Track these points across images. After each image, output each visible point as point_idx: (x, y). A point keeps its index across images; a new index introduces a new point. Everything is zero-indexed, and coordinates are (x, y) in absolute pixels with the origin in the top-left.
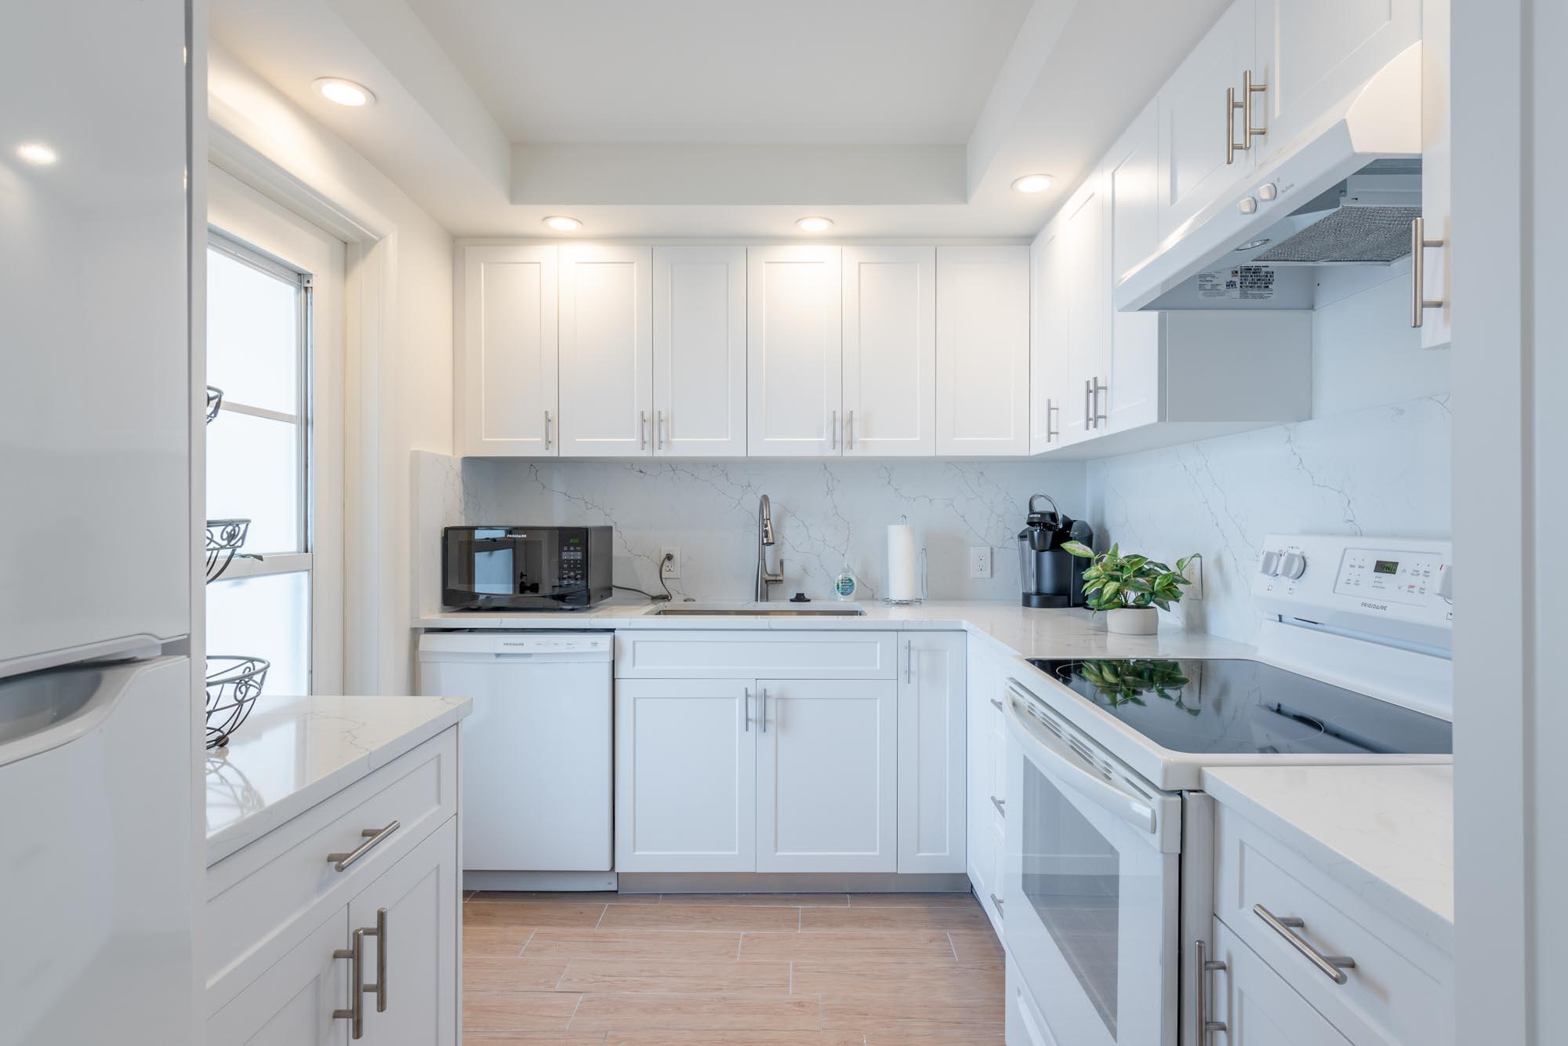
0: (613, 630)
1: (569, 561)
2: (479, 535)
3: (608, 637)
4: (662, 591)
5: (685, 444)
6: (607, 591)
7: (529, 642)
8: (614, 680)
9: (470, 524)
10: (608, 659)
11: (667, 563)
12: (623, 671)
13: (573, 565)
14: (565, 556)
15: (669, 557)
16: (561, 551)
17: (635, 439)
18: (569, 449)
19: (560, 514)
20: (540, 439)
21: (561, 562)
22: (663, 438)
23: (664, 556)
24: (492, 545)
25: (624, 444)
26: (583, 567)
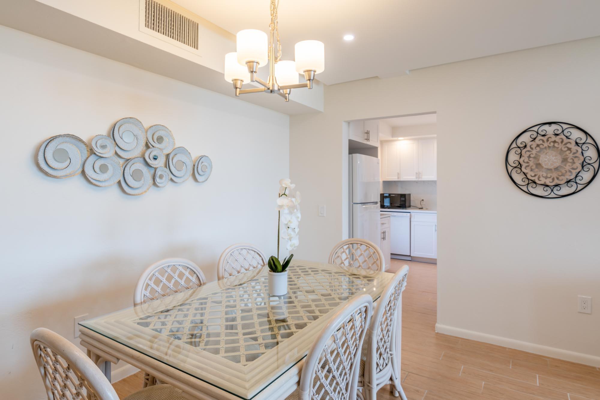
0: (410, 212)
1: (402, 200)
2: (385, 195)
3: (409, 214)
4: (421, 207)
5: (425, 178)
6: (410, 206)
7: (395, 214)
8: (410, 221)
9: (384, 193)
10: (409, 217)
11: (422, 201)
12: (412, 220)
13: (403, 201)
14: (402, 199)
15: (423, 200)
16: (401, 198)
17: (415, 177)
18: (402, 180)
19: (400, 191)
20: (396, 177)
21: (401, 200)
22: (420, 177)
23: (421, 200)
24: (386, 197)
25: (413, 178)
26: (405, 201)
